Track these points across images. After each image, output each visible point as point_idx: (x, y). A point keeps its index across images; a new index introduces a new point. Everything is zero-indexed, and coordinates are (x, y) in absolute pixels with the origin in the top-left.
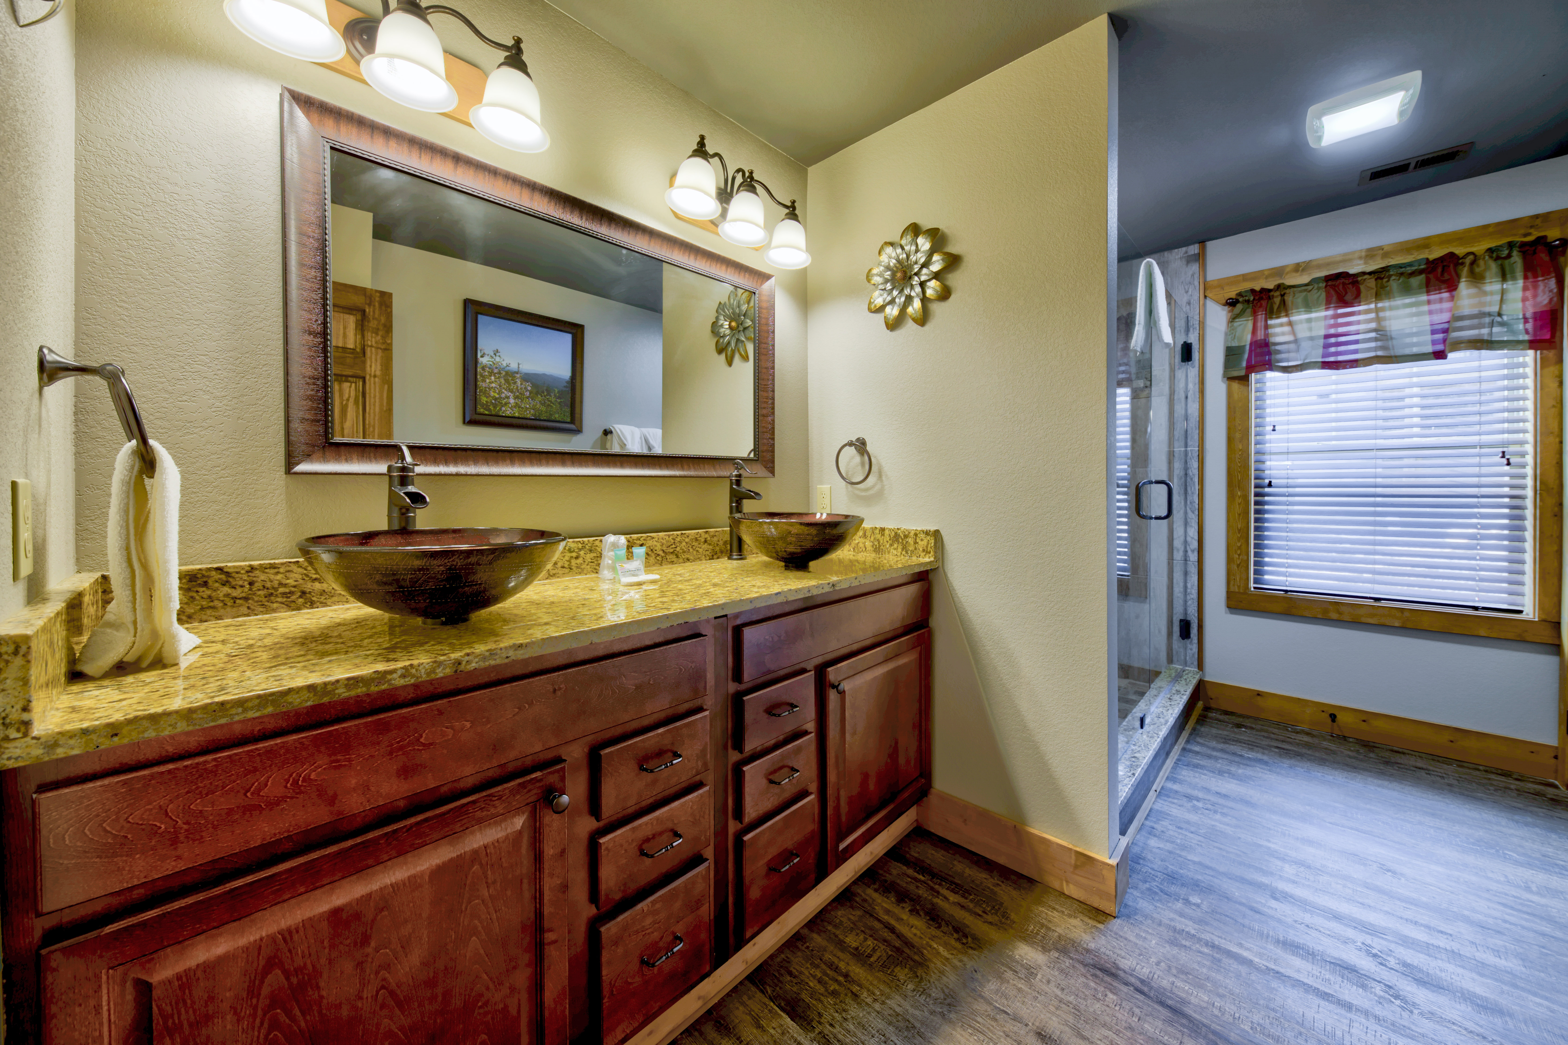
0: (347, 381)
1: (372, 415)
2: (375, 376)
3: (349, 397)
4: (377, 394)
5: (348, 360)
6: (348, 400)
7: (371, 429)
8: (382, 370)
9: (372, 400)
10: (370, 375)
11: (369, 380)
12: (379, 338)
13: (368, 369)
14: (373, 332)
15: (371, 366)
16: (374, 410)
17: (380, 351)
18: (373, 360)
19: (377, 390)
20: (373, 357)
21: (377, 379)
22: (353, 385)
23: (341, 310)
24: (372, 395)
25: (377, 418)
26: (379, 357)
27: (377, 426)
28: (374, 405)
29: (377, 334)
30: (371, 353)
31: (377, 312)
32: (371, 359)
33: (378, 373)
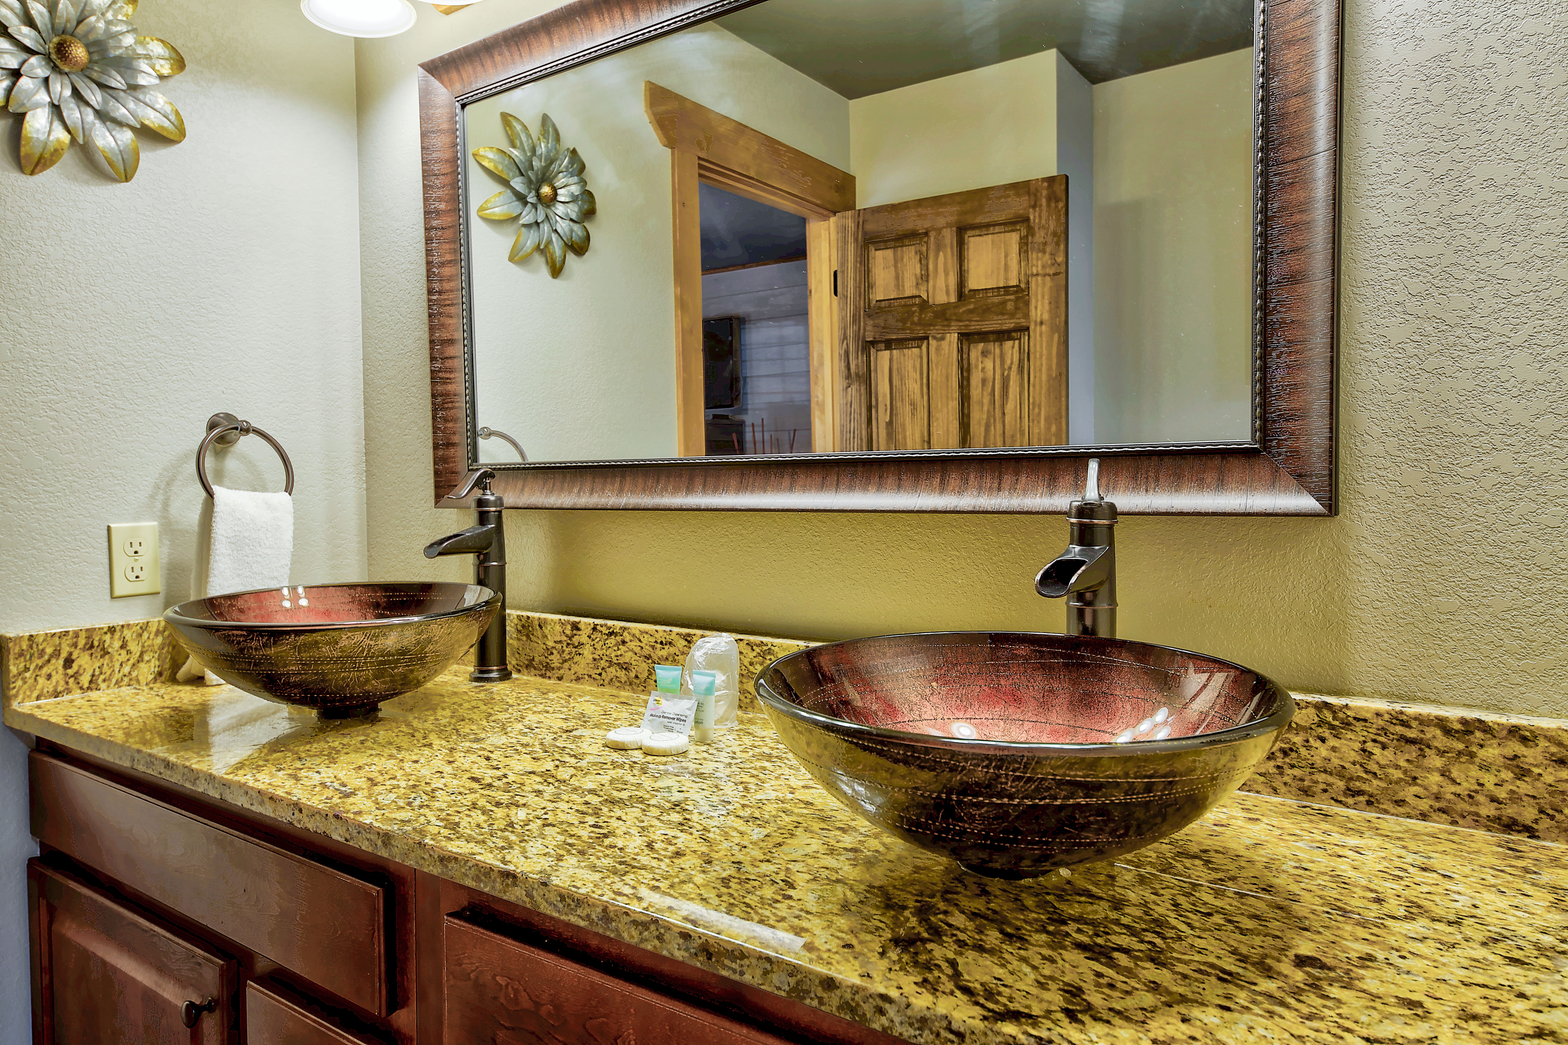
0: (1010, 338)
1: (1037, 387)
2: (1041, 323)
3: (1012, 363)
4: (1045, 352)
5: (1010, 306)
6: (1010, 368)
7: (1037, 410)
8: (1050, 311)
9: (1038, 363)
10: (1036, 322)
11: (1035, 331)
12: (1047, 256)
13: (1033, 313)
14: (1039, 251)
15: (1036, 308)
16: (1040, 379)
17: (1048, 278)
18: (1040, 297)
19: (1044, 345)
20: (1039, 292)
21: (1044, 327)
22: (1017, 342)
23: (1002, 228)
24: (1038, 355)
25: (1043, 391)
26: (1046, 290)
27: (1043, 404)
28: (1040, 370)
29: (1044, 252)
30: (1037, 285)
31: (1044, 214)
32: (1036, 296)
33: (1046, 317)
